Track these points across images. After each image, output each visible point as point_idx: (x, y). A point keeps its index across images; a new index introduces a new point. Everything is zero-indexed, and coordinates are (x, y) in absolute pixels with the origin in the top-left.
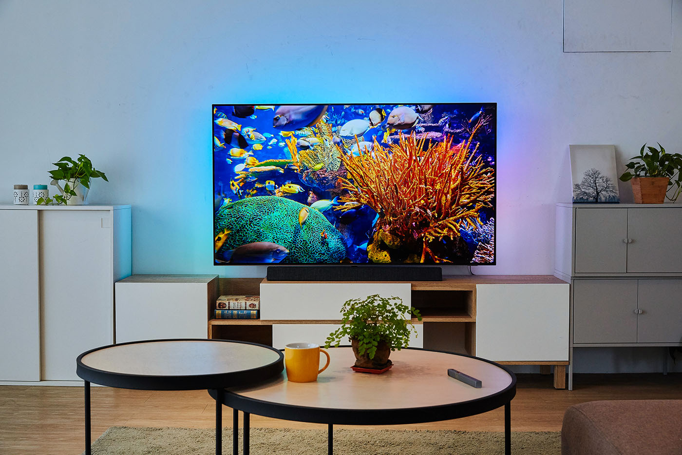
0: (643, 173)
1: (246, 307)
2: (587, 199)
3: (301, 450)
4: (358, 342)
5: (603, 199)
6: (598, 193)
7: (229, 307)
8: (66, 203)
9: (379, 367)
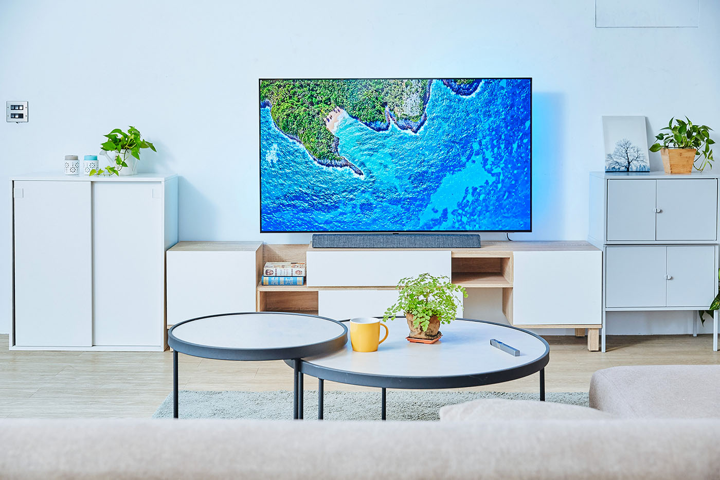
0: (671, 145)
1: (292, 274)
2: (619, 168)
3: (354, 411)
4: (413, 316)
5: (634, 169)
6: (629, 163)
7: (276, 274)
8: (118, 174)
9: (430, 338)
